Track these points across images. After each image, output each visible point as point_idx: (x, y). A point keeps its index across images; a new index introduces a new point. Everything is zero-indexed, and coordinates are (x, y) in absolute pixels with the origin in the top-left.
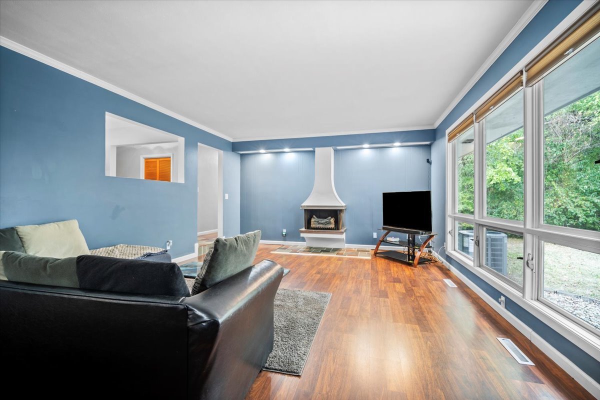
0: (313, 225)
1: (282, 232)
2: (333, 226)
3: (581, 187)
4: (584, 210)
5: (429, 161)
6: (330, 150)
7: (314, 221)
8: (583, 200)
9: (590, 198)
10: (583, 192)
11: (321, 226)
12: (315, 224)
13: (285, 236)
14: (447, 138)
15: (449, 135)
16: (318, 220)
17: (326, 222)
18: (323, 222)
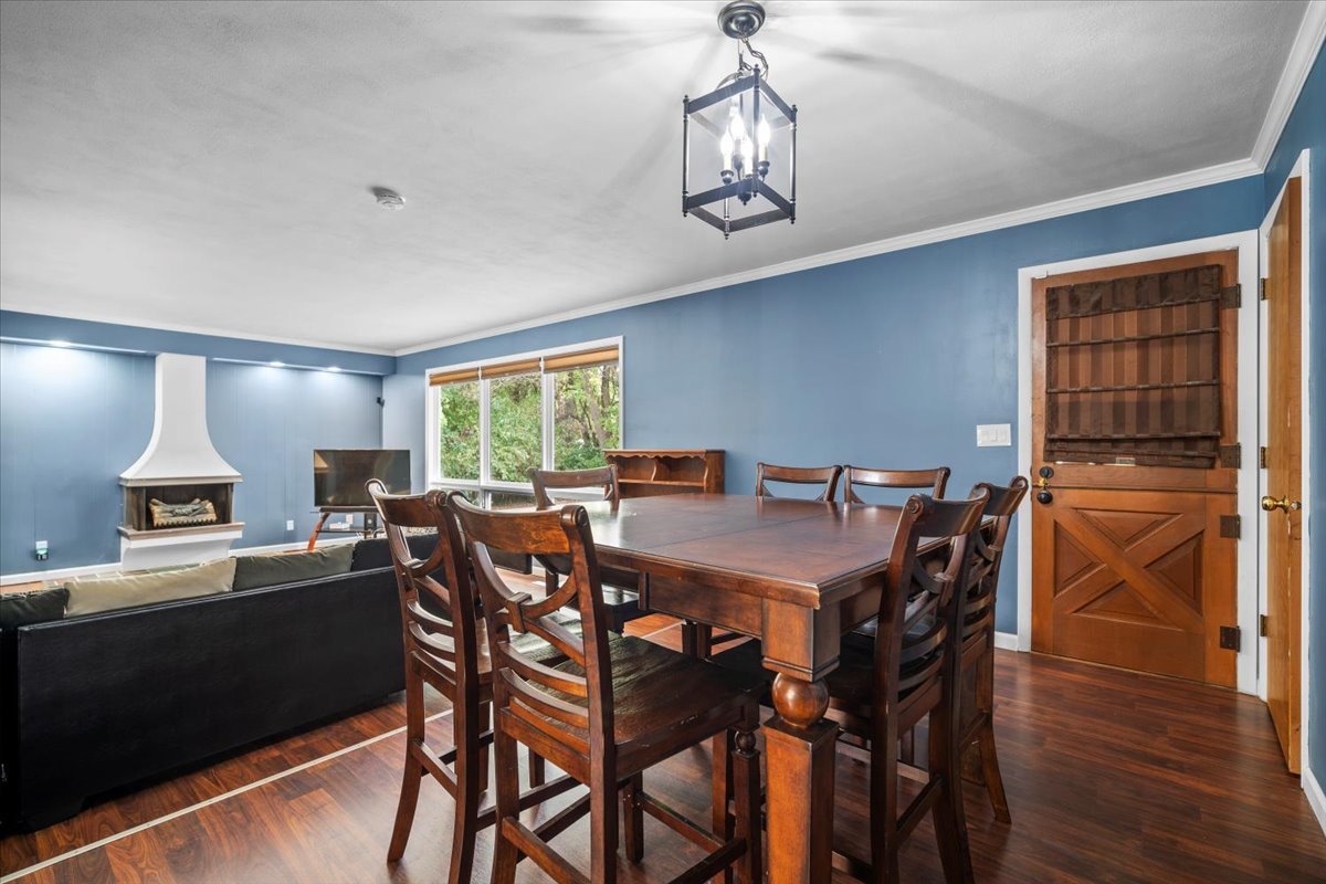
0: (159, 519)
1: (35, 551)
2: (212, 516)
3: (503, 434)
4: (506, 465)
5: (380, 401)
6: (198, 360)
7: (160, 512)
8: (506, 451)
9: (512, 448)
10: (505, 441)
11: (181, 519)
12: (164, 517)
13: (44, 557)
14: (427, 380)
15: (432, 377)
16: (169, 508)
17: (194, 510)
18: (184, 511)
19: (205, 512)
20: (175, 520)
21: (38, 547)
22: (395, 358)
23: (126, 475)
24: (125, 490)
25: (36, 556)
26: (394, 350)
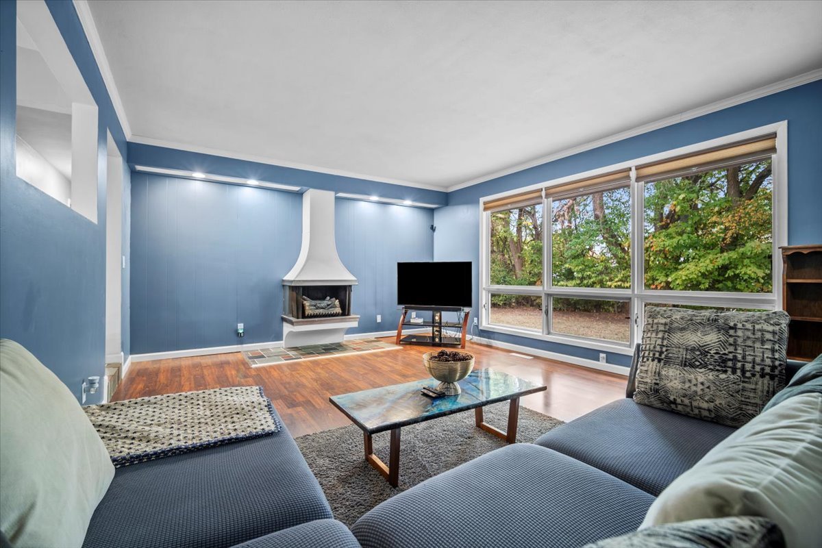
0: (309, 311)
1: (237, 330)
2: (338, 310)
5: (433, 228)
6: (330, 195)
7: (308, 305)
11: (321, 311)
12: (311, 309)
13: (242, 335)
14: (481, 206)
15: (485, 203)
16: (314, 302)
17: (328, 305)
18: (322, 305)
19: (334, 307)
20: (318, 312)
21: (239, 328)
22: (447, 193)
23: (287, 278)
24: (288, 288)
25: (238, 334)
26: (447, 187)
